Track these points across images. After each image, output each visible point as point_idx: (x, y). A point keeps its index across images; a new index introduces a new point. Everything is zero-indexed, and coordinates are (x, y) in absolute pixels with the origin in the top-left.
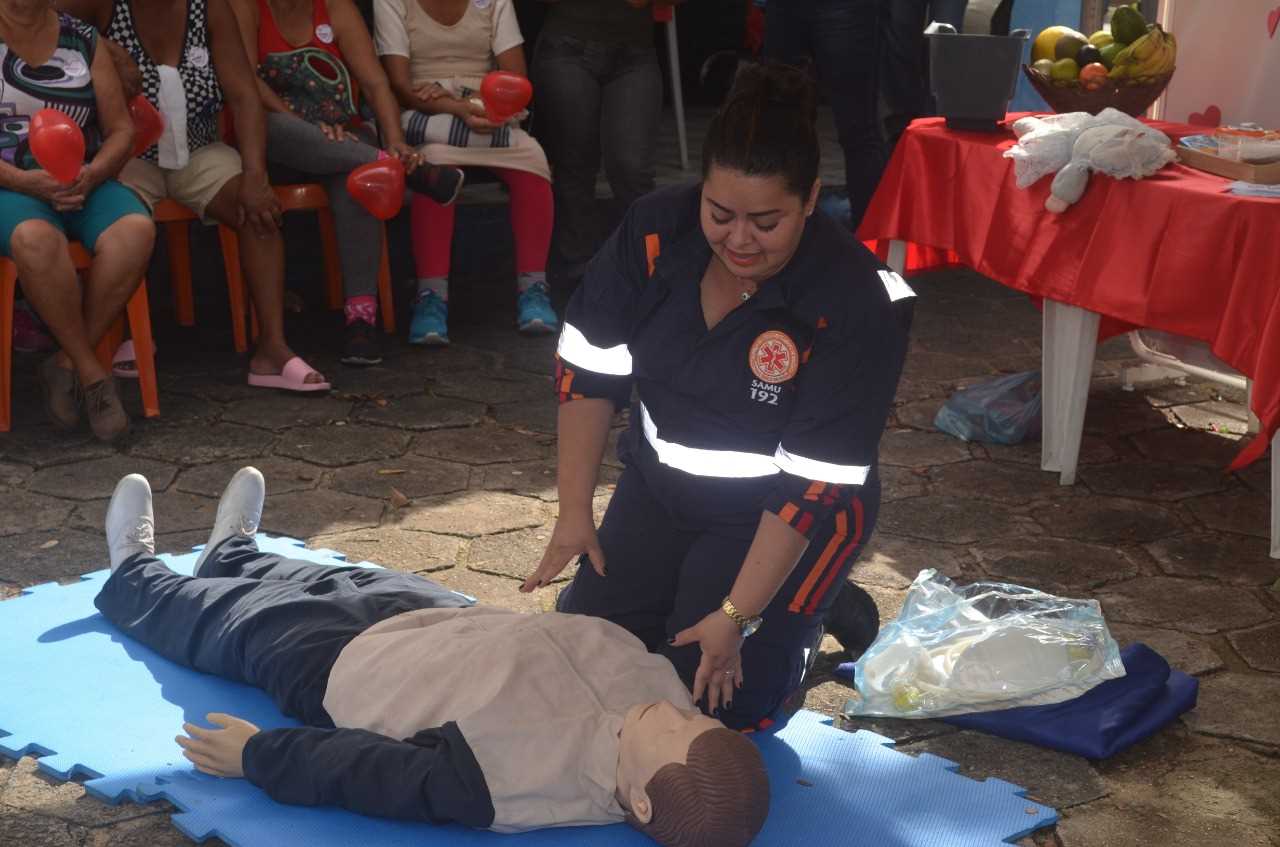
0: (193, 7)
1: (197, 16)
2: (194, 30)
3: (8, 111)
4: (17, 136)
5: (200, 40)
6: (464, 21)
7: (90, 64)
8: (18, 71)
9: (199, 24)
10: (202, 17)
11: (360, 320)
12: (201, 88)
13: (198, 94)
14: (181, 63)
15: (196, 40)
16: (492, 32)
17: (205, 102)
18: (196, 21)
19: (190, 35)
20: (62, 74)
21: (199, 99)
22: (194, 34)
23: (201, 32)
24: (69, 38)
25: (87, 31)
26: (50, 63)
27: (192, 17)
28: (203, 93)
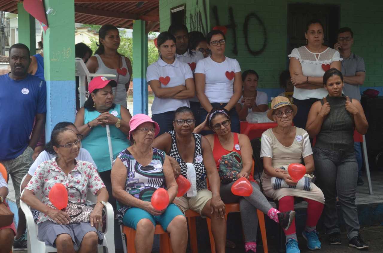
0: (197, 142)
1: (198, 145)
2: (198, 150)
3: (136, 181)
4: (139, 190)
5: (200, 153)
6: (293, 145)
7: (163, 164)
8: (139, 168)
9: (199, 148)
10: (200, 145)
11: (250, 250)
12: (200, 170)
13: (199, 172)
14: (194, 162)
15: (198, 154)
16: (303, 149)
17: (202, 175)
18: (198, 147)
19: (196, 152)
20: (154, 168)
21: (200, 174)
22: (198, 151)
23: (200, 151)
24: (156, 156)
25: (162, 153)
26: (150, 165)
27: (197, 146)
28: (201, 171)
